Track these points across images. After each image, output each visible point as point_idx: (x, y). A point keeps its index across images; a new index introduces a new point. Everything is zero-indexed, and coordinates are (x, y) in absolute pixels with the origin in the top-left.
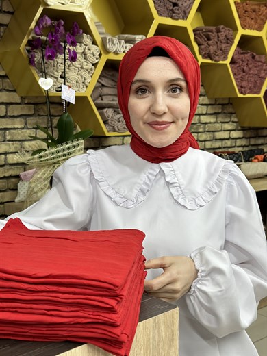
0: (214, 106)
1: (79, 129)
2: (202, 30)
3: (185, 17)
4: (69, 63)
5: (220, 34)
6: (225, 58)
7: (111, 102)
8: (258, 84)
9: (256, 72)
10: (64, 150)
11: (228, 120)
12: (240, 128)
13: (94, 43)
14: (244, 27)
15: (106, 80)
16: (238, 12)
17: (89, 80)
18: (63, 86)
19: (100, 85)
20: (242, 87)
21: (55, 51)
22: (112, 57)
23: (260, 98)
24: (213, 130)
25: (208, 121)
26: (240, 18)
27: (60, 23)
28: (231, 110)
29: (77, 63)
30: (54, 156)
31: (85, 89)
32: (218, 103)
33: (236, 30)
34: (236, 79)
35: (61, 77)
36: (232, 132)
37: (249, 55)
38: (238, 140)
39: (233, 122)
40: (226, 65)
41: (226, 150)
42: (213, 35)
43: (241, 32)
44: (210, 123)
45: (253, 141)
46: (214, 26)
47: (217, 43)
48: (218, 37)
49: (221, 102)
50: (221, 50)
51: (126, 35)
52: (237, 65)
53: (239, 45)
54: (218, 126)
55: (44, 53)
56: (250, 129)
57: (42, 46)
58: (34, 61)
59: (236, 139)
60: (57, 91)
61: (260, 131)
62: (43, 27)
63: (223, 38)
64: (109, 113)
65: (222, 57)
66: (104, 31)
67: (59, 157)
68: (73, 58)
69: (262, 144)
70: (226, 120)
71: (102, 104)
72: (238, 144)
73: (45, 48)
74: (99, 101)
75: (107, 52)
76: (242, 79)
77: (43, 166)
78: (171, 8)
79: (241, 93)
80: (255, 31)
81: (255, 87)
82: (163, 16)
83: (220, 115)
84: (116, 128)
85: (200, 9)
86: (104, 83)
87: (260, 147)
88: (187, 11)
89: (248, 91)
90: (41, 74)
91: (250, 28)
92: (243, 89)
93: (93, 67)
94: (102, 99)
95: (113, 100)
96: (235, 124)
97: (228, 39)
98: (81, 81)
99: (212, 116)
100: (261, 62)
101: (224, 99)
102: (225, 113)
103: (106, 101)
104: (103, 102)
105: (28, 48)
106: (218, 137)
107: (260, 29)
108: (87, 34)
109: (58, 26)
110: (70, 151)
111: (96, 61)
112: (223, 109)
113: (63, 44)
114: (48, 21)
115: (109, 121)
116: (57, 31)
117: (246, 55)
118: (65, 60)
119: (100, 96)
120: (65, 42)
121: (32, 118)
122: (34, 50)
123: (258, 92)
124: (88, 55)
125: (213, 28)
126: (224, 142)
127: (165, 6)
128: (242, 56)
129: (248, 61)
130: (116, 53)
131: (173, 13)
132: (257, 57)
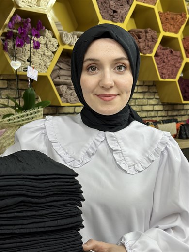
0: (142, 87)
1: (40, 100)
2: (134, 31)
3: (122, 21)
4: (34, 50)
5: (147, 34)
6: (151, 52)
7: (66, 81)
8: (175, 72)
9: (173, 63)
10: (27, 115)
11: (153, 97)
12: (161, 103)
13: (54, 37)
14: (165, 30)
15: (63, 64)
16: (161, 19)
17: (49, 64)
18: (29, 67)
19: (58, 68)
20: (163, 74)
21: (23, 41)
22: (67, 47)
23: (175, 82)
24: (141, 104)
25: (138, 97)
26: (162, 23)
27: (27, 20)
28: (154, 90)
29: (40, 51)
30: (20, 119)
31: (46, 71)
32: (145, 84)
33: (159, 32)
34: (159, 68)
35: (28, 60)
36: (155, 106)
37: (168, 50)
38: (159, 112)
39: (156, 99)
40: (151, 57)
41: (150, 119)
42: (142, 35)
43: (163, 34)
44: (139, 99)
45: (170, 113)
46: (143, 28)
47: (145, 41)
48: (146, 37)
49: (148, 84)
50: (148, 46)
51: (79, 32)
52: (160, 58)
53: (161, 43)
54: (145, 101)
55: (15, 42)
56: (168, 104)
57: (13, 37)
58: (7, 48)
59: (158, 111)
60: (24, 71)
61: (175, 106)
62: (15, 23)
63: (150, 37)
64: (64, 88)
65: (149, 51)
66: (62, 28)
67: (24, 120)
68: (37, 47)
69: (177, 116)
70: (151, 97)
71: (59, 82)
72: (159, 115)
73: (16, 39)
74: (57, 80)
75: (64, 44)
76: (163, 68)
77: (11, 127)
78: (112, 14)
79: (162, 78)
80: (173, 34)
81: (172, 74)
82: (106, 20)
83: (147, 93)
84: (69, 101)
85: (133, 16)
86: (61, 67)
87: (175, 118)
88: (124, 17)
89: (167, 77)
90: (12, 58)
91: (169, 31)
92: (163, 76)
93: (53, 54)
94: (59, 79)
95: (67, 80)
96: (157, 100)
97: (153, 38)
98: (43, 64)
99: (141, 94)
100: (177, 56)
101: (149, 82)
102: (150, 92)
103: (62, 80)
104: (60, 80)
105: (3, 38)
106: (145, 110)
107: (176, 32)
108: (49, 30)
109: (26, 22)
110: (32, 116)
111: (55, 50)
112: (149, 89)
113: (29, 36)
114: (19, 19)
115: (64, 95)
116: (25, 26)
117: (166, 51)
118: (31, 48)
119: (58, 76)
120: (31, 35)
121: (5, 91)
122: (8, 40)
123: (174, 78)
124: (49, 45)
125: (143, 30)
126: (149, 113)
127: (107, 12)
128: (163, 51)
129: (167, 54)
130: (70, 45)
131: (114, 17)
132: (174, 52)
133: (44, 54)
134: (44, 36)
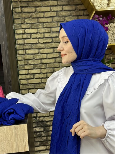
68: (107, 30)
133: (114, 33)
134: (114, 23)
